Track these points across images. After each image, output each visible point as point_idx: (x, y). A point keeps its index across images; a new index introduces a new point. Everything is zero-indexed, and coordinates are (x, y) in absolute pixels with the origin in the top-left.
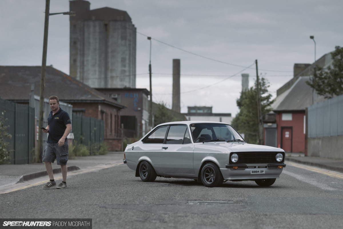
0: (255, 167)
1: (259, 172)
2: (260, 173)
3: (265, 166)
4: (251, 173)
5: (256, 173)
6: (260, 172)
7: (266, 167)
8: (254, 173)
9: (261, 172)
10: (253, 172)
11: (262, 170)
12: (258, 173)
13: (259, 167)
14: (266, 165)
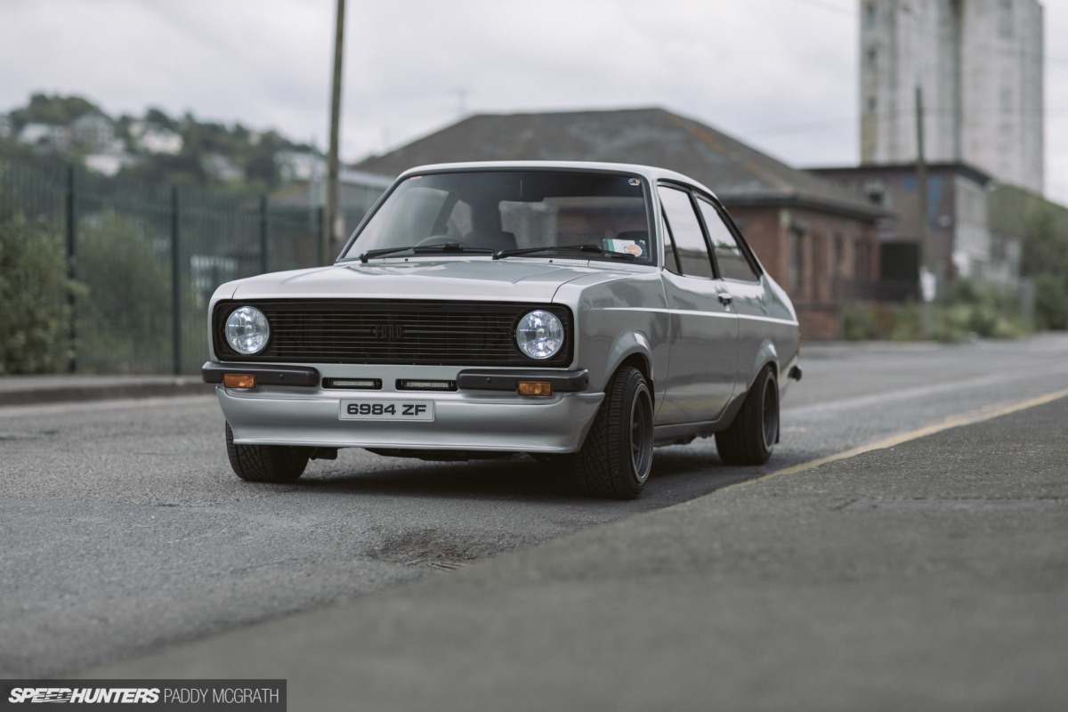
0: (377, 384)
1: (393, 412)
2: (398, 416)
3: (449, 382)
4: (344, 416)
5: (371, 417)
6: (399, 409)
7: (452, 386)
8: (359, 417)
9: (405, 413)
10: (352, 409)
11: (415, 403)
12: (386, 417)
13: (401, 385)
14: (451, 372)
